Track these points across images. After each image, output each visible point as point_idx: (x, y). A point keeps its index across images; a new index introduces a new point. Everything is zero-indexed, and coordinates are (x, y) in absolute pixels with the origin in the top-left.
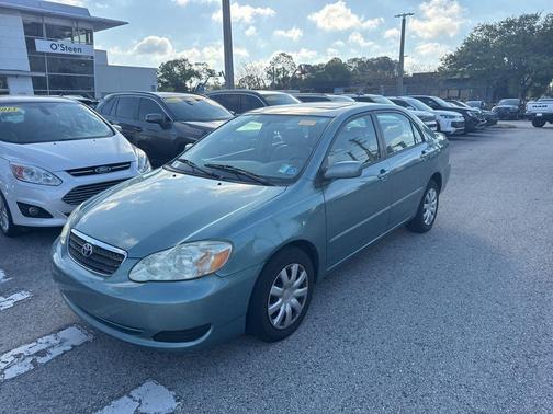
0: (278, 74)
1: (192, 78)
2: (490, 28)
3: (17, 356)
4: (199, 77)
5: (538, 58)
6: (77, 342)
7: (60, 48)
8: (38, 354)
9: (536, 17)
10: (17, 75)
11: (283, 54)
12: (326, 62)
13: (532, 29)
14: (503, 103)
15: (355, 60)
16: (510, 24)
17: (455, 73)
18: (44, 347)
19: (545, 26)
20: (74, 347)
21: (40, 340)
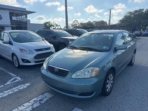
0: (74, 25)
1: (52, 27)
2: (131, 12)
3: (35, 101)
4: (54, 26)
5: (144, 20)
6: (50, 97)
7: (18, 19)
8: (40, 100)
9: (143, 10)
10: (7, 26)
11: (76, 20)
12: (87, 22)
13: (142, 13)
14: (136, 32)
15: (94, 21)
16: (136, 11)
17: (122, 24)
18: (41, 98)
19: (146, 12)
20: (49, 98)
21: (39, 96)
